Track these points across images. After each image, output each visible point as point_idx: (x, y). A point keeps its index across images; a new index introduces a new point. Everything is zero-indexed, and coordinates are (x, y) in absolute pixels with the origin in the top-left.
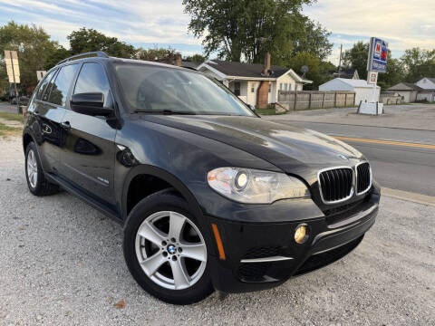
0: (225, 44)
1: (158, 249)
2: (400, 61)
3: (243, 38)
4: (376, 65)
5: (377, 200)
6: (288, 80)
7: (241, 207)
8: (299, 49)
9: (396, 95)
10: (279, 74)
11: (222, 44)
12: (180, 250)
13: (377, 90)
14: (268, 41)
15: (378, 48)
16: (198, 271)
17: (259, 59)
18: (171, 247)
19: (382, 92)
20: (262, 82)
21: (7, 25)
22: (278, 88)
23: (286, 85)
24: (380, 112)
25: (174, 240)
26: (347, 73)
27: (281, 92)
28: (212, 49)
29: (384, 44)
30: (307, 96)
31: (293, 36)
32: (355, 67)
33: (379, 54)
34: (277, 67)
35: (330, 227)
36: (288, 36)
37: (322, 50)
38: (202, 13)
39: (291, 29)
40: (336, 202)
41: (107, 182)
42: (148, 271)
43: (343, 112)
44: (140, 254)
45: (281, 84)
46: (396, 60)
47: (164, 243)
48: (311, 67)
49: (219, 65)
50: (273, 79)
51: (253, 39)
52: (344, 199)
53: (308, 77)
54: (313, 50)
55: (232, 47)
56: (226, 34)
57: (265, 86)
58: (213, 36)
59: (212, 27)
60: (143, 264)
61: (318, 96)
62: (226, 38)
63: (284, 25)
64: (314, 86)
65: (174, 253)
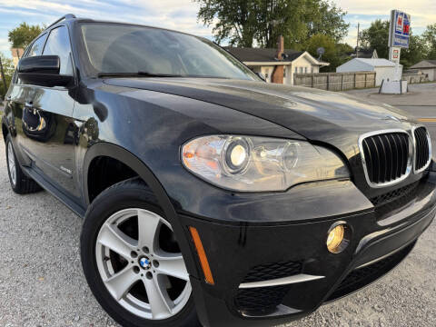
0: (236, 31)
1: (126, 263)
2: (422, 38)
3: (254, 23)
4: (398, 40)
6: (303, 63)
7: (237, 198)
8: (314, 31)
9: (420, 73)
10: (293, 57)
11: (233, 30)
12: (156, 263)
13: (399, 68)
14: (280, 25)
15: (400, 22)
16: (183, 293)
17: (272, 43)
18: (143, 260)
19: (405, 70)
20: (276, 67)
21: (19, 27)
22: (293, 71)
23: (301, 68)
24: (404, 90)
25: (146, 249)
26: (366, 53)
27: (296, 76)
28: (223, 36)
29: (406, 16)
30: (324, 78)
31: (307, 18)
32: (374, 47)
33: (401, 29)
34: (291, 51)
35: (381, 223)
36: (301, 18)
37: (338, 31)
39: (303, 9)
40: (387, 184)
41: (69, 171)
42: (114, 293)
43: (364, 93)
44: (105, 270)
45: (296, 68)
46: (417, 37)
47: (134, 254)
48: (327, 49)
50: (288, 63)
51: (264, 24)
52: (398, 180)
53: (324, 59)
54: (328, 32)
55: (244, 33)
56: (237, 20)
57: (279, 71)
58: (223, 23)
59: (222, 14)
60: (109, 282)
61: (336, 78)
62: (236, 25)
63: (296, 6)
64: (332, 69)
65: (148, 268)
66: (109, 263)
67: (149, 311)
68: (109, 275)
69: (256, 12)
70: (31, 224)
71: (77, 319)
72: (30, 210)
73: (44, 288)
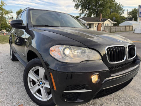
0: (86, 12)
1: (36, 83)
3: (92, 9)
5: (139, 63)
6: (108, 22)
8: (112, 12)
10: (105, 20)
11: (85, 12)
12: (44, 84)
14: (101, 10)
17: (98, 16)
18: (41, 82)
20: (99, 23)
23: (107, 24)
26: (130, 19)
27: (105, 26)
28: (82, 13)
30: (115, 28)
31: (110, 7)
32: (133, 17)
34: (104, 18)
35: (112, 75)
36: (108, 8)
37: (121, 12)
38: (78, 2)
39: (109, 5)
42: (32, 92)
43: (128, 33)
45: (106, 24)
47: (38, 80)
48: (116, 18)
49: (84, 18)
50: (103, 22)
51: (96, 9)
52: (121, 62)
53: (115, 21)
54: (117, 12)
55: (89, 12)
56: (87, 8)
57: (100, 25)
58: (82, 9)
59: (82, 6)
60: (31, 89)
61: (119, 27)
62: (86, 10)
63: (107, 4)
64: (118, 24)
65: (42, 85)
66: (31, 83)
67: (42, 98)
68: (31, 86)
69: (93, 6)
70: (14, 70)
71: (22, 99)
72: (15, 66)
73: (14, 89)
